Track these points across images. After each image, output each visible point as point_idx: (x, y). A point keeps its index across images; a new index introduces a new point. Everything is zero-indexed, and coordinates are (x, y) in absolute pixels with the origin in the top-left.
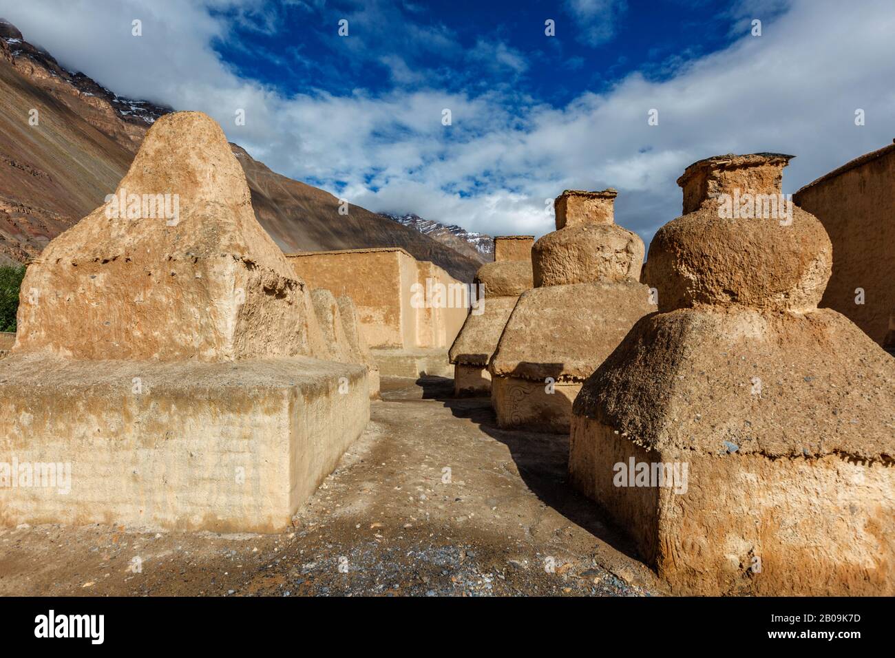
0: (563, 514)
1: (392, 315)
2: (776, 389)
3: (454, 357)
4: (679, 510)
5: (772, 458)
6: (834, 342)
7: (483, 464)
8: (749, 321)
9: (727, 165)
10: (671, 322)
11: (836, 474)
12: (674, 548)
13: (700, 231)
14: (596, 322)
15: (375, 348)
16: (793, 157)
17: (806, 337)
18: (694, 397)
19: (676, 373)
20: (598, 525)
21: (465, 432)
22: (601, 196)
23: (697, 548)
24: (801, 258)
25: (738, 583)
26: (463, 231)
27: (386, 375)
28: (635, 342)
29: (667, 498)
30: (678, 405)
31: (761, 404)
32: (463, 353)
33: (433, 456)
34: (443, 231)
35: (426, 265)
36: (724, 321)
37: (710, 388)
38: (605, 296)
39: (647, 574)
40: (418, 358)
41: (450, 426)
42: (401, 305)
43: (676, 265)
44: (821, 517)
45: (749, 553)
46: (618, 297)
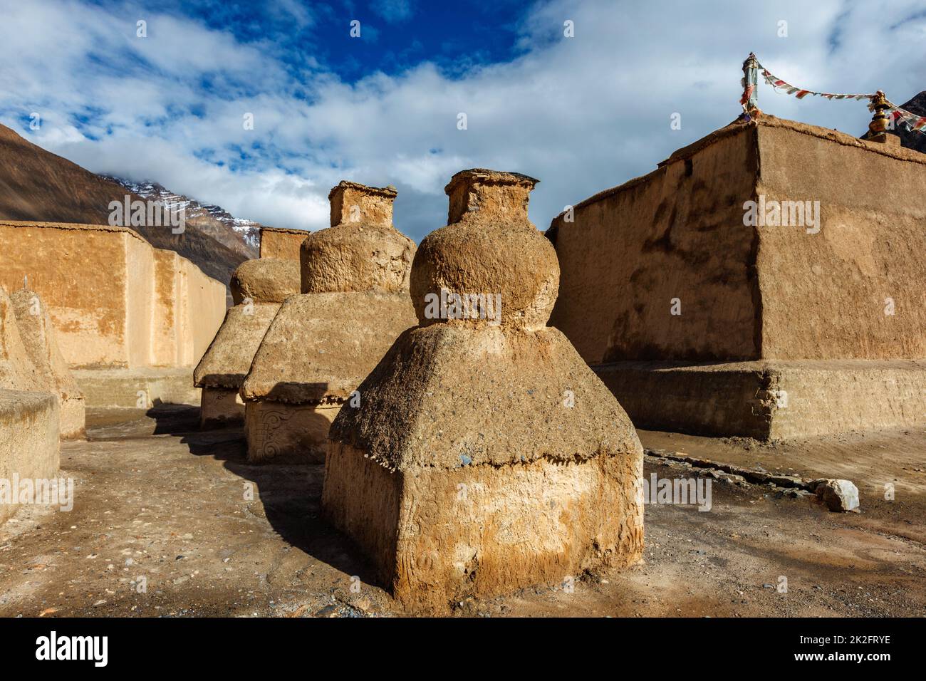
0: (308, 552)
1: (111, 321)
2: (507, 402)
3: (200, 378)
4: (416, 528)
5: (497, 467)
6: (554, 358)
7: (221, 510)
8: (492, 337)
9: (486, 179)
10: (426, 338)
11: (543, 475)
12: (409, 567)
13: (458, 244)
14: (366, 336)
15: (84, 367)
16: (539, 181)
17: (534, 353)
18: (439, 414)
19: (426, 391)
20: (344, 557)
21: (203, 472)
22: (380, 193)
23: (429, 562)
24: (536, 279)
25: (463, 588)
26: (228, 215)
27: (100, 406)
28: (394, 358)
29: (406, 518)
30: (424, 422)
31: (493, 417)
32: (211, 373)
33: (152, 508)
34: (199, 211)
35: (168, 255)
36: (472, 336)
37: (453, 404)
38: (377, 307)
39: (382, 598)
40: (151, 380)
41: (184, 467)
42: (127, 308)
43: (435, 278)
44: (530, 515)
45: (473, 558)
46: (390, 309)
